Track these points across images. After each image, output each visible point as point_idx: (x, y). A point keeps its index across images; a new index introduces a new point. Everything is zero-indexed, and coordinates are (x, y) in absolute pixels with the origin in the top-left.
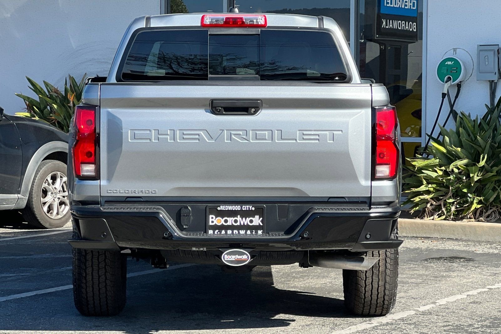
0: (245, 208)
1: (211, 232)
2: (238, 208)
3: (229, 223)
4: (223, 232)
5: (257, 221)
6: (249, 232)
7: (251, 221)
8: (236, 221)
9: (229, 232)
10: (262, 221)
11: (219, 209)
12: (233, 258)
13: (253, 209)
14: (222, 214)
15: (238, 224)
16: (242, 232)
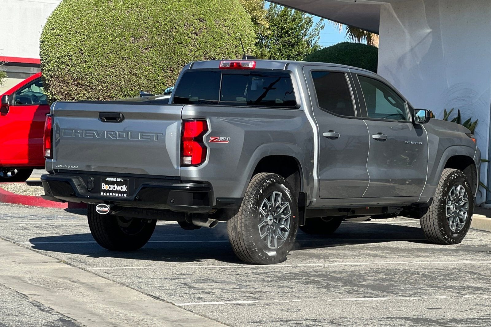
0: (119, 180)
1: (102, 193)
2: (114, 179)
3: (111, 189)
4: (108, 194)
5: (124, 188)
6: (120, 195)
7: (122, 188)
8: (114, 188)
9: (111, 194)
10: (127, 189)
11: (106, 179)
12: (101, 209)
13: (122, 181)
14: (108, 183)
15: (115, 189)
16: (117, 195)
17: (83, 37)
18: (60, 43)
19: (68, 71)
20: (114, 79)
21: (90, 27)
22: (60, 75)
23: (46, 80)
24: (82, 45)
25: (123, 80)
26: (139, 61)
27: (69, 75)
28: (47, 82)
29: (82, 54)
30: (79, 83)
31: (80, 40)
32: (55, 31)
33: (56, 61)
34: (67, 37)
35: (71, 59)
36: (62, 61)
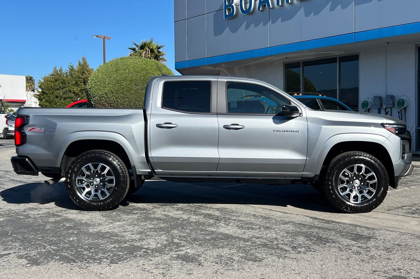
17: (112, 85)
18: (101, 88)
19: (106, 100)
20: (128, 103)
21: (115, 81)
22: (101, 102)
23: (93, 105)
24: (112, 89)
25: (132, 103)
26: (139, 95)
27: (106, 102)
28: (93, 106)
29: (112, 93)
30: (111, 105)
31: (111, 87)
32: (97, 83)
33: (99, 96)
34: (104, 86)
35: (107, 95)
36: (102, 96)
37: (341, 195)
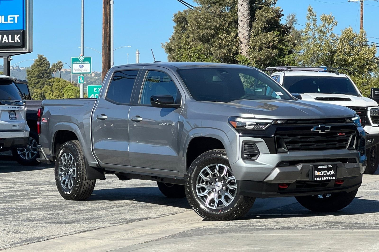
37: (198, 196)
